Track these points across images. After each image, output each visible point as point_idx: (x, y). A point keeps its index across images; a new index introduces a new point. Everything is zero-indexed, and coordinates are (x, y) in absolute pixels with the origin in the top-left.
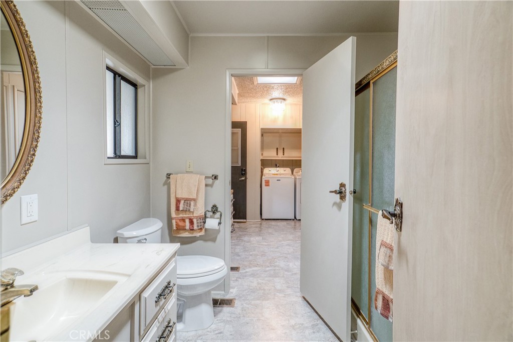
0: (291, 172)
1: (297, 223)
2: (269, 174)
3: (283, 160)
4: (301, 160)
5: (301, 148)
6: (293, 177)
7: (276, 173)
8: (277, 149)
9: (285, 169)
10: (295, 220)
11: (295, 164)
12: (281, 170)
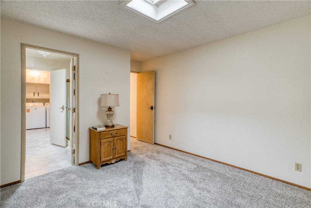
0: (43, 105)
1: (48, 129)
2: (29, 106)
3: (38, 99)
4: (49, 99)
5: (49, 93)
6: (45, 107)
7: (33, 105)
8: (34, 93)
9: (39, 103)
10: (46, 128)
11: (46, 101)
12: (37, 104)
